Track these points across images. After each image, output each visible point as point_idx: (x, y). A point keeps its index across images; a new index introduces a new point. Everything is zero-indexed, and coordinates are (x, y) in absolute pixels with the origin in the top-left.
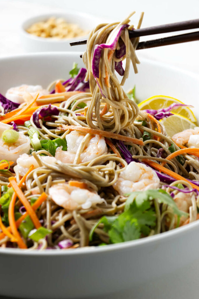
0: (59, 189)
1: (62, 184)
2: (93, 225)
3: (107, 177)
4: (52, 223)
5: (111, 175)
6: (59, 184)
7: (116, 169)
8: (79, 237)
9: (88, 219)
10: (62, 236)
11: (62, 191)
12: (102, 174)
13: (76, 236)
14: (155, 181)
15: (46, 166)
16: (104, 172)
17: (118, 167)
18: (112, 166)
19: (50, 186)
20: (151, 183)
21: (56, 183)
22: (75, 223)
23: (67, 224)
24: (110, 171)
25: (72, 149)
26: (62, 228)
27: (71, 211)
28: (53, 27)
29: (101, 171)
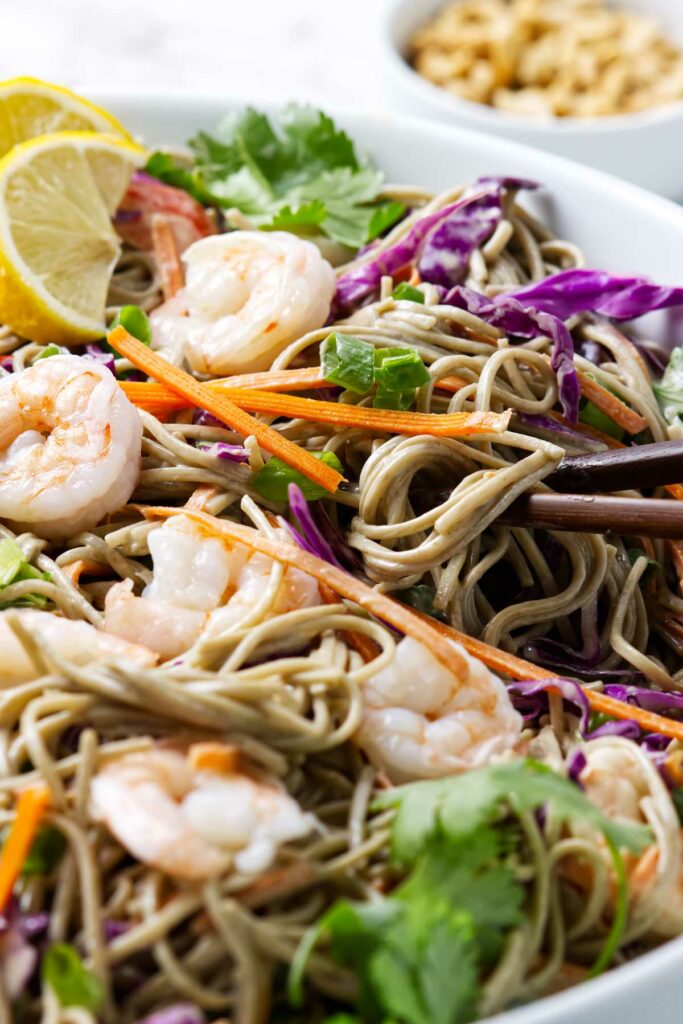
0: (134, 784)
1: (140, 758)
2: (296, 942)
3: (321, 709)
4: (110, 934)
5: (336, 696)
6: (130, 759)
7: (347, 668)
8: (228, 989)
9: (260, 912)
10: (157, 982)
11: (151, 793)
12: (298, 695)
13: (219, 983)
14: (509, 725)
15: (65, 674)
16: (306, 686)
17: (356, 659)
18: (333, 661)
19: (95, 769)
20: (495, 732)
21: (116, 757)
22: (212, 929)
23: (182, 935)
24: (329, 683)
25: (177, 591)
26: (163, 954)
27: (197, 885)
28: (536, 32)
29: (295, 684)
